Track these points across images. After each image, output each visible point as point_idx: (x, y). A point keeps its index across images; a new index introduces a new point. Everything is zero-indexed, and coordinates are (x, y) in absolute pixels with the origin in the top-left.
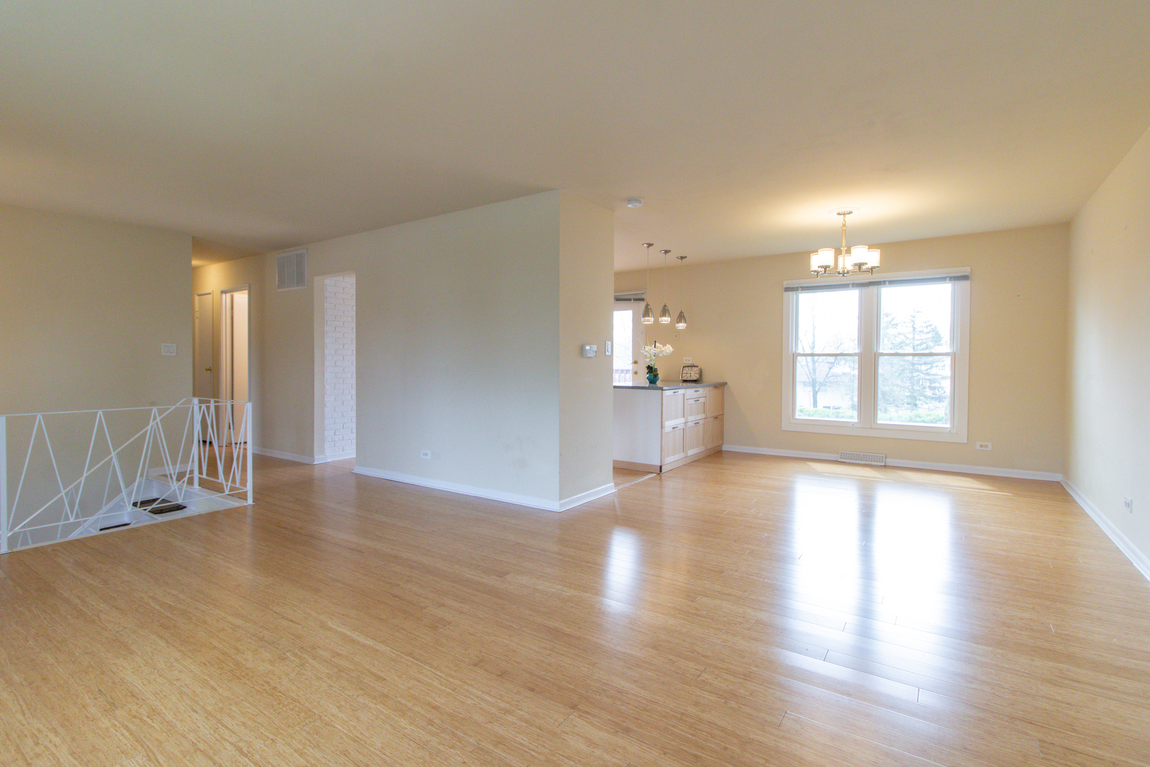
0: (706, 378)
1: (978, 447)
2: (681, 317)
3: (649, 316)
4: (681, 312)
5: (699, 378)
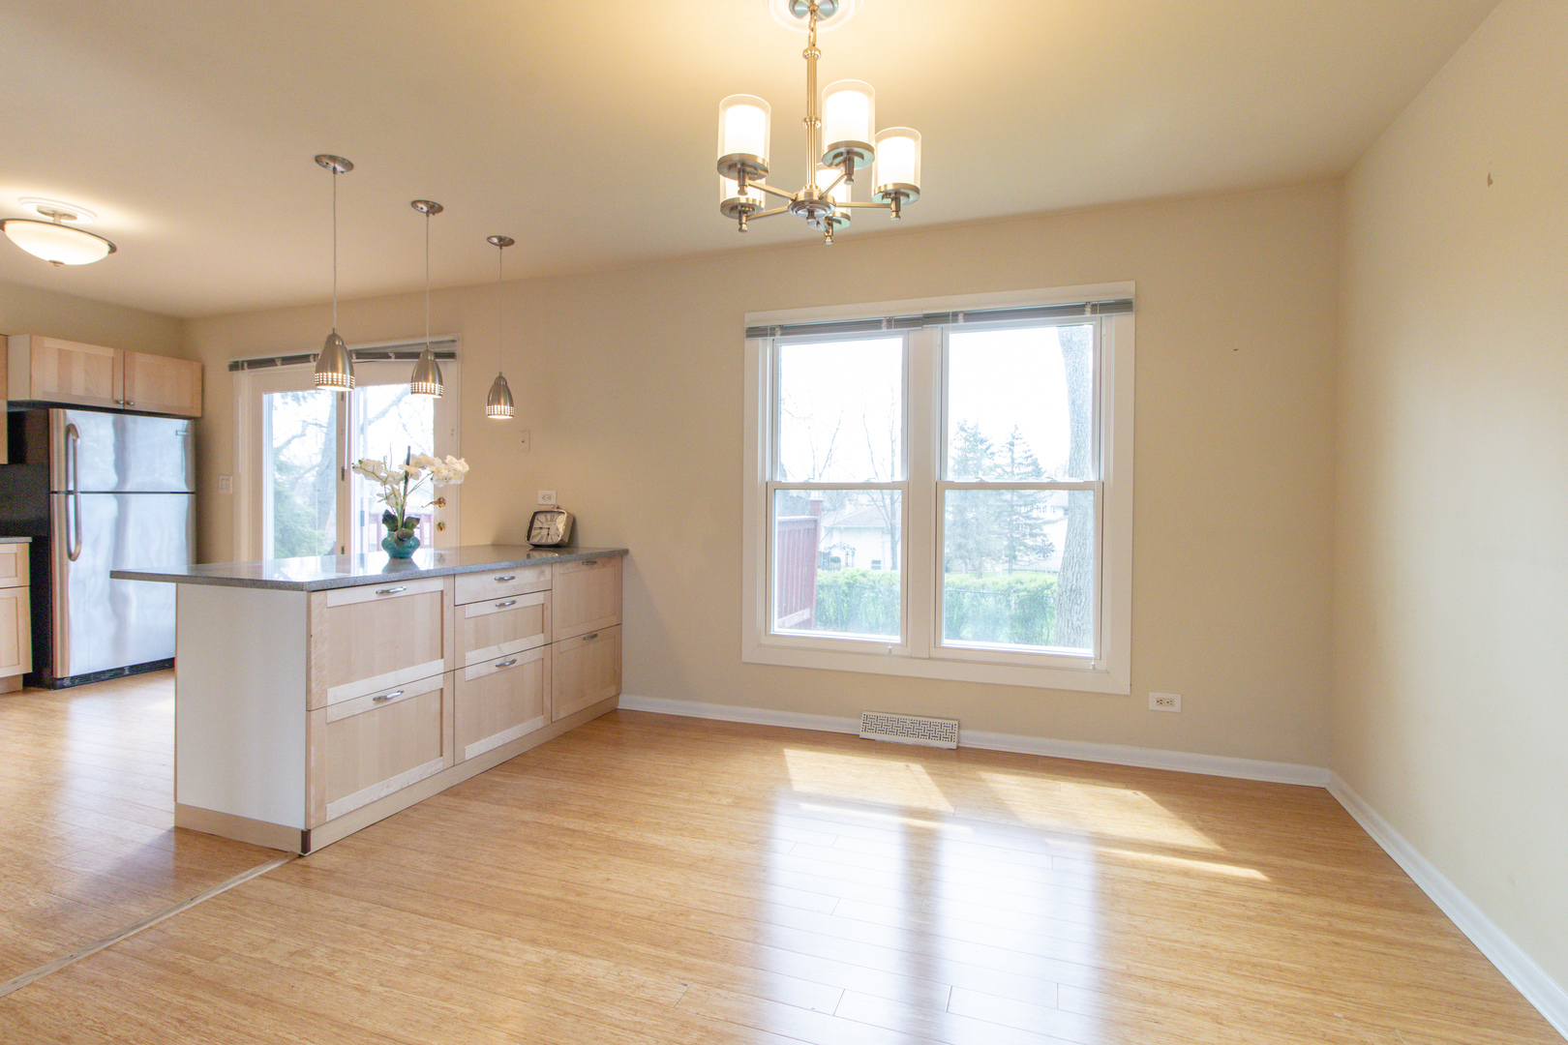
1: (1153, 705)
2: (500, 390)
3: (334, 369)
4: (500, 373)
5: (567, 540)
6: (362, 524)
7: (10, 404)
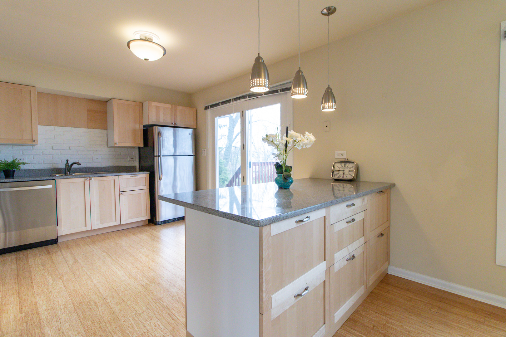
0: (364, 177)
2: (329, 95)
3: (259, 77)
4: (329, 86)
5: (355, 178)
6: (250, 167)
7: (144, 126)
